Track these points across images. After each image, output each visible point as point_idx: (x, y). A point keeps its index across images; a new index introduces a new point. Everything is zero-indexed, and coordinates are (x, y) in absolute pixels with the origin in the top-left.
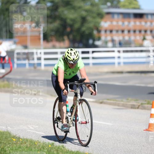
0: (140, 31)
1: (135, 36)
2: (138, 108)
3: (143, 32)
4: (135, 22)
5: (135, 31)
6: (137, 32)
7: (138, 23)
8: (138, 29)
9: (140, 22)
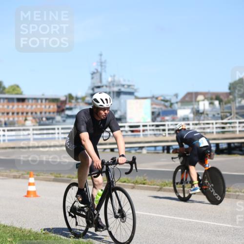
0: (22, 113)
1: (18, 118)
2: (19, 178)
3: (25, 114)
4: (18, 106)
5: (18, 113)
6: (20, 114)
7: (20, 106)
8: (20, 111)
9: (23, 106)
